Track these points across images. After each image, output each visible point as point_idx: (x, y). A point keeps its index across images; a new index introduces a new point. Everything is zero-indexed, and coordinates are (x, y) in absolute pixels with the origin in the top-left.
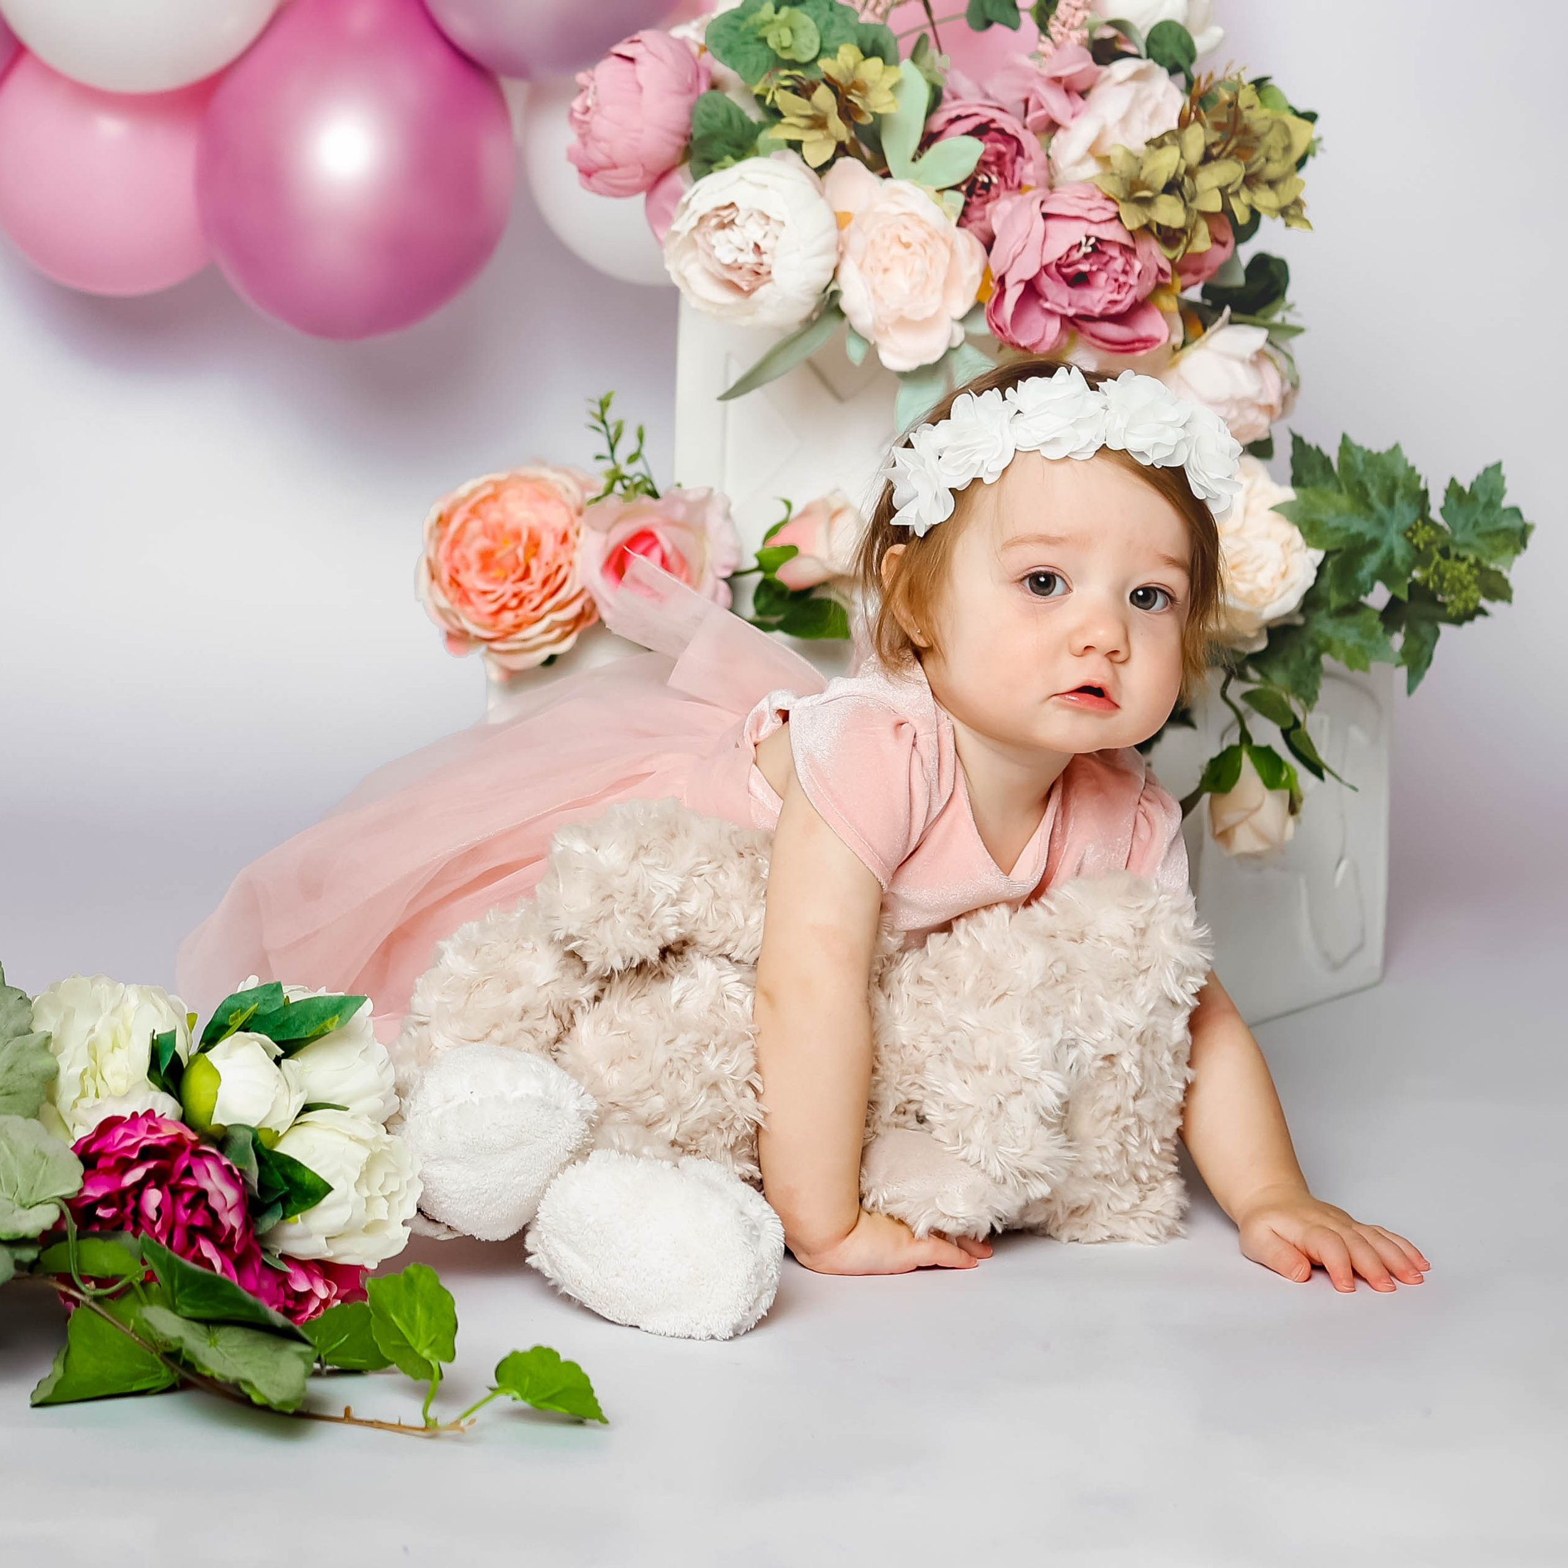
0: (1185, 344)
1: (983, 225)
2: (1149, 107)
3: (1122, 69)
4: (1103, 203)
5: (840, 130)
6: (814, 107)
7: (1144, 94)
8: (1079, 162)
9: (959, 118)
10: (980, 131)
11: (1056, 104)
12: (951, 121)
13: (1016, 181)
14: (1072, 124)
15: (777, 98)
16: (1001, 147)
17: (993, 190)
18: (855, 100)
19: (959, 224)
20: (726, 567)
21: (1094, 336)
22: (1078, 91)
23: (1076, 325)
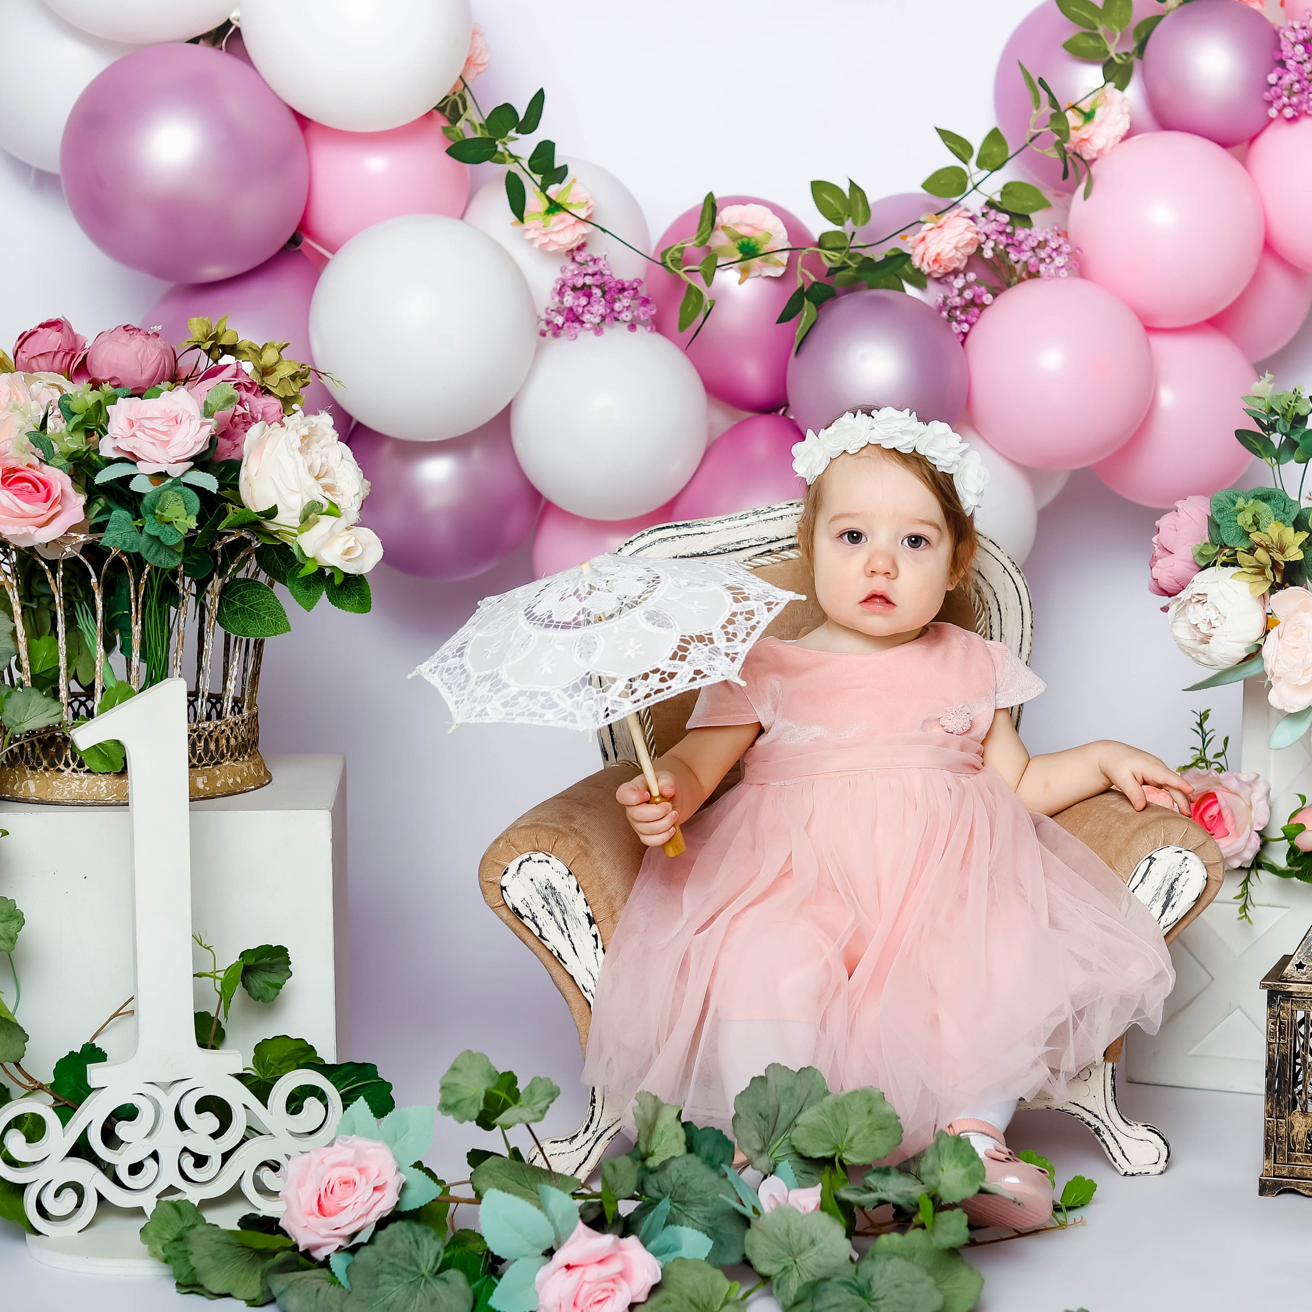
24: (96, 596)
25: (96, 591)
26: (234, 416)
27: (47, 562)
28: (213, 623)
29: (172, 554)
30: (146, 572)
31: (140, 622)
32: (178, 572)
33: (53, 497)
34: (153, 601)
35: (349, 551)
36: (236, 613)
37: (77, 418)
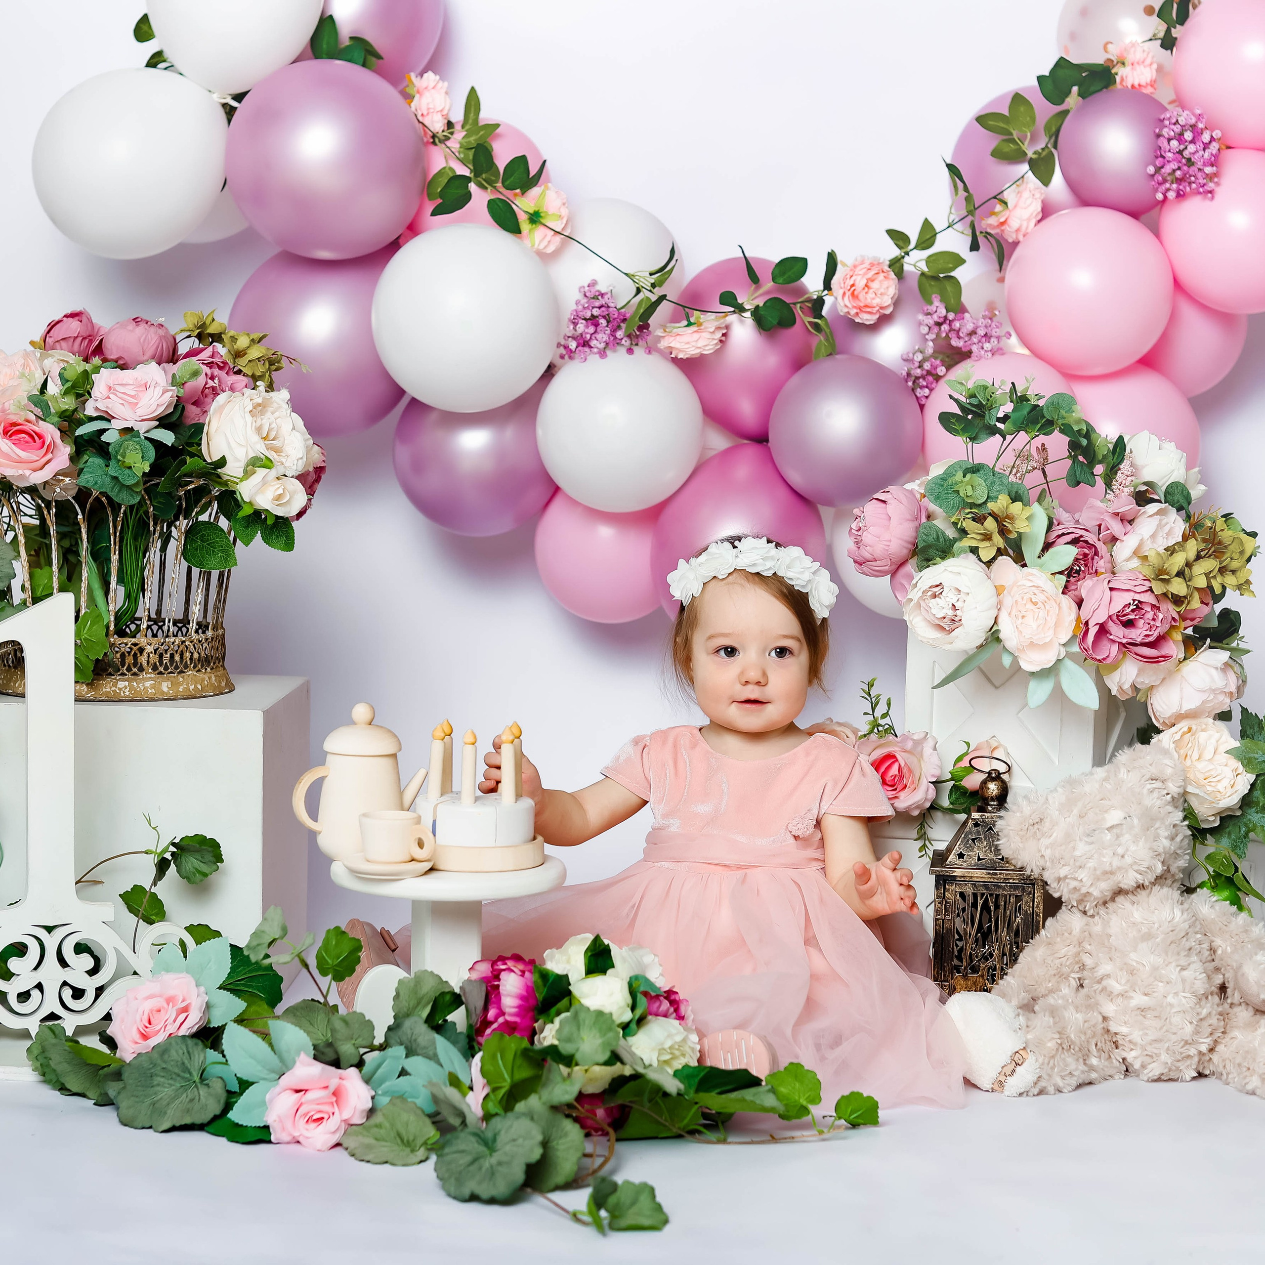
0: (1185, 659)
1: (1076, 593)
2: (1167, 529)
3: (1152, 508)
4: (1142, 582)
5: (999, 541)
6: (985, 529)
7: (1164, 522)
8: (1128, 560)
9: (1063, 534)
10: (1075, 542)
11: (1116, 527)
12: (1059, 536)
13: (1094, 569)
14: (1125, 538)
15: (965, 524)
16: (1086, 551)
17: (1082, 575)
18: (1007, 525)
19: (1063, 593)
20: (933, 776)
21: (1136, 654)
22: (1128, 520)
23: (1127, 648)
24: (82, 530)
25: (82, 526)
26: (204, 387)
27: (43, 500)
28: (179, 556)
29: (133, 493)
30: (122, 511)
31: (117, 552)
32: (148, 512)
33: (46, 447)
34: (129, 536)
35: (279, 497)
36: (197, 550)
37: (69, 384)
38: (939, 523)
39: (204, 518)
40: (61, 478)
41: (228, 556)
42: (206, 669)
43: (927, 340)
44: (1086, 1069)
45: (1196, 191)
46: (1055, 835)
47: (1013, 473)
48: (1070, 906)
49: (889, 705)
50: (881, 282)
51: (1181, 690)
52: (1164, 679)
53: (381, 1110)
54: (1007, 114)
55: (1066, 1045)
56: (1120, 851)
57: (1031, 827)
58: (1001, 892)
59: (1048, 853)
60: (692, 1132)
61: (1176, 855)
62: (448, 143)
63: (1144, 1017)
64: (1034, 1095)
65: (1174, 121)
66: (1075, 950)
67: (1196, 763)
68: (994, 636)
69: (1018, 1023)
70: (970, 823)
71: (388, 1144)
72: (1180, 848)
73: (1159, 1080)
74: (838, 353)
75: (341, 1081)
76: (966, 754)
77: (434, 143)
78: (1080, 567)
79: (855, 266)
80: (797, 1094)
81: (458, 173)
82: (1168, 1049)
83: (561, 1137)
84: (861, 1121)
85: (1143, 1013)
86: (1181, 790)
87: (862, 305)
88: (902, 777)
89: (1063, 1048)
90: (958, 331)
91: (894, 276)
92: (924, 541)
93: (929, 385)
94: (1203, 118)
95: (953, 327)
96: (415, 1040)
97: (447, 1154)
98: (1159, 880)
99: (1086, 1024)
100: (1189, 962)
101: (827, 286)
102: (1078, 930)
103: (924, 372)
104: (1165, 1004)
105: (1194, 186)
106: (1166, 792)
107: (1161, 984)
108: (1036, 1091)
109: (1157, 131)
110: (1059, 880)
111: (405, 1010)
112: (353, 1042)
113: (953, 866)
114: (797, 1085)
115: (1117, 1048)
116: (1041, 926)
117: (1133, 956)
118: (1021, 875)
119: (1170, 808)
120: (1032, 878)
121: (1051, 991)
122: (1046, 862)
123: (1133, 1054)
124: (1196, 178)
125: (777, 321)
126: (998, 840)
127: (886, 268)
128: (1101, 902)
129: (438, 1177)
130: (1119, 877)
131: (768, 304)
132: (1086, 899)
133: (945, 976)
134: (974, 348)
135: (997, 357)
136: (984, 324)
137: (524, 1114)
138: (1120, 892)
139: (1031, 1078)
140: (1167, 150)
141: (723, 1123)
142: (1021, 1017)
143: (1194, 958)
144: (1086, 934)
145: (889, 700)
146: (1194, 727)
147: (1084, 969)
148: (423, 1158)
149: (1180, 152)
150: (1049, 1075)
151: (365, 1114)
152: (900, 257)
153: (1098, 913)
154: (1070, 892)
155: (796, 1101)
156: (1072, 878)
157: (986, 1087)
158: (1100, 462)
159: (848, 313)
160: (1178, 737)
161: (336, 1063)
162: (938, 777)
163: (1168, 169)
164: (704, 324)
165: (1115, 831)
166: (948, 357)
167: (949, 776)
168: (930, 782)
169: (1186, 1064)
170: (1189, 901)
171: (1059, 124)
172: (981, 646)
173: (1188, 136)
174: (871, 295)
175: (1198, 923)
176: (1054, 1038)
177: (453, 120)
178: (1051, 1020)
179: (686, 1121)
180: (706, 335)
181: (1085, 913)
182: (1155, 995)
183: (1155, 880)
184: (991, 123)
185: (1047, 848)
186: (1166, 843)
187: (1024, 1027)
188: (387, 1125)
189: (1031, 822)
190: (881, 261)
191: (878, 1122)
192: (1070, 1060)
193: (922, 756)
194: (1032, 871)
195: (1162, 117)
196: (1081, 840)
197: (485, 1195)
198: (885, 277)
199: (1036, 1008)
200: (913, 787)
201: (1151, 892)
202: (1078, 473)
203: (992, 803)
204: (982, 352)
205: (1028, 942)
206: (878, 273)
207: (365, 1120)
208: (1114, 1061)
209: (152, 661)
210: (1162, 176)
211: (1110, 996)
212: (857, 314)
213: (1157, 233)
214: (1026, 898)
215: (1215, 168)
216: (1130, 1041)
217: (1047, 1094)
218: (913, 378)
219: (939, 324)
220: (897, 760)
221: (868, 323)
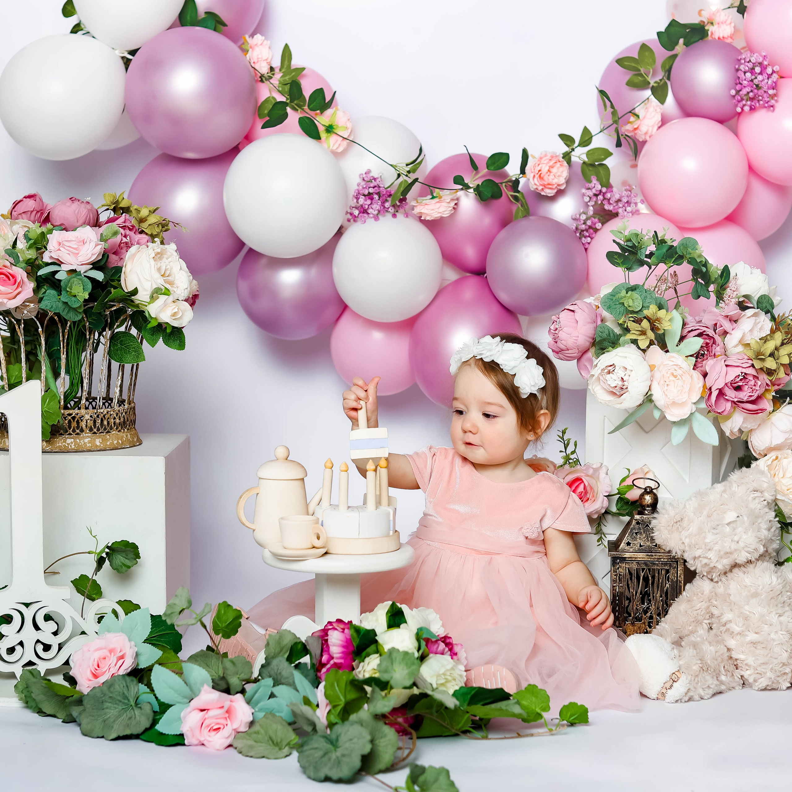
0: (773, 411)
1: (702, 369)
2: (759, 326)
3: (749, 312)
4: (747, 361)
5: (651, 335)
6: (642, 327)
7: (758, 321)
8: (735, 346)
9: (692, 330)
10: (700, 335)
11: (727, 325)
12: (689, 332)
13: (713, 353)
14: (732, 332)
15: (629, 325)
16: (708, 341)
17: (705, 357)
18: (657, 325)
19: (694, 369)
20: (606, 492)
21: (743, 408)
22: (734, 320)
23: (737, 404)
24: (42, 338)
25: (42, 336)
26: (121, 243)
27: (15, 319)
28: (106, 355)
29: (77, 313)
30: (68, 325)
31: (65, 353)
32: (86, 326)
33: (17, 283)
34: (73, 342)
35: (174, 314)
36: (118, 350)
37: (32, 241)
38: (611, 324)
39: (122, 329)
40: (28, 304)
41: (139, 355)
42: (124, 430)
43: (589, 206)
44: (718, 683)
45: (763, 106)
46: (691, 529)
47: (656, 291)
48: (702, 576)
49: (576, 445)
50: (558, 168)
51: (771, 431)
52: (760, 425)
53: (258, 722)
54: (637, 57)
55: (705, 668)
56: (736, 538)
57: (675, 524)
58: (656, 567)
59: (687, 541)
60: (465, 732)
61: (771, 541)
62: (271, 81)
63: (756, 648)
64: (685, 702)
65: (748, 60)
66: (706, 605)
67: (781, 480)
68: (648, 399)
69: (673, 654)
70: (634, 522)
71: (264, 744)
72: (774, 536)
73: (765, 689)
74: (532, 215)
75: (231, 703)
76: (628, 477)
77: (262, 81)
78: (704, 352)
79: (541, 158)
80: (534, 705)
81: (278, 100)
82: (772, 669)
83: (382, 738)
84: (577, 721)
85: (755, 646)
86: (773, 498)
87: (546, 183)
88: (586, 493)
89: (703, 670)
90: (609, 200)
91: (567, 164)
92: (600, 336)
93: (591, 235)
94: (767, 58)
95: (606, 197)
96: (280, 673)
97: (305, 751)
98: (761, 557)
99: (717, 654)
100: (784, 611)
101: (523, 171)
102: (708, 591)
103: (587, 227)
104: (769, 639)
105: (761, 102)
106: (763, 499)
107: (766, 626)
108: (686, 699)
109: (737, 67)
110: (695, 558)
111: (273, 654)
112: (238, 676)
113: (624, 551)
114: (534, 699)
115: (737, 669)
116: (682, 589)
117: (746, 607)
118: (669, 556)
119: (767, 510)
120: (676, 557)
121: (692, 632)
122: (685, 547)
123: (748, 672)
124: (763, 97)
125: (491, 195)
126: (653, 533)
127: (561, 159)
128: (722, 573)
129: (301, 766)
130: (735, 556)
131: (484, 184)
132: (713, 571)
133: (619, 623)
134: (620, 211)
135: (635, 216)
136: (626, 195)
137: (356, 722)
138: (736, 565)
139: (683, 690)
140: (744, 79)
141: (485, 726)
142: (675, 650)
143: (787, 608)
144: (713, 594)
145: (576, 442)
146: (780, 456)
147: (712, 617)
148: (288, 754)
149: (752, 81)
150: (695, 688)
151: (248, 725)
152: (569, 152)
153: (721, 580)
154: (702, 566)
155: (533, 710)
156: (704, 557)
157: (653, 697)
158: (713, 283)
159: (537, 189)
160: (769, 462)
161: (227, 691)
162: (610, 492)
163: (744, 92)
164: (443, 197)
165: (732, 525)
166: (602, 216)
167: (617, 491)
168: (604, 496)
169: (784, 678)
170: (781, 570)
171: (671, 64)
172: (640, 405)
173: (758, 70)
174: (552, 177)
175: (787, 585)
176: (697, 664)
177: (274, 66)
178: (695, 651)
179: (461, 725)
180: (444, 204)
181: (712, 580)
182: (762, 633)
183: (759, 557)
184: (626, 63)
185: (686, 537)
186: (765, 533)
187: (678, 656)
188: (262, 731)
189: (675, 520)
190: (557, 154)
191: (588, 722)
192: (708, 678)
193: (598, 478)
194: (676, 553)
195: (739, 58)
196: (709, 532)
197: (335, 777)
198: (560, 165)
199: (683, 644)
200: (593, 499)
201: (756, 566)
202: (699, 290)
203: (648, 509)
204: (626, 213)
205: (674, 600)
206: (556, 163)
207: (248, 729)
208: (736, 678)
209: (89, 425)
210: (740, 96)
211: (732, 634)
212: (543, 189)
213: (736, 133)
214: (672, 571)
215: (775, 91)
216: (746, 665)
217: (693, 701)
218: (580, 231)
219: (596, 195)
220: (583, 482)
221: (549, 195)
